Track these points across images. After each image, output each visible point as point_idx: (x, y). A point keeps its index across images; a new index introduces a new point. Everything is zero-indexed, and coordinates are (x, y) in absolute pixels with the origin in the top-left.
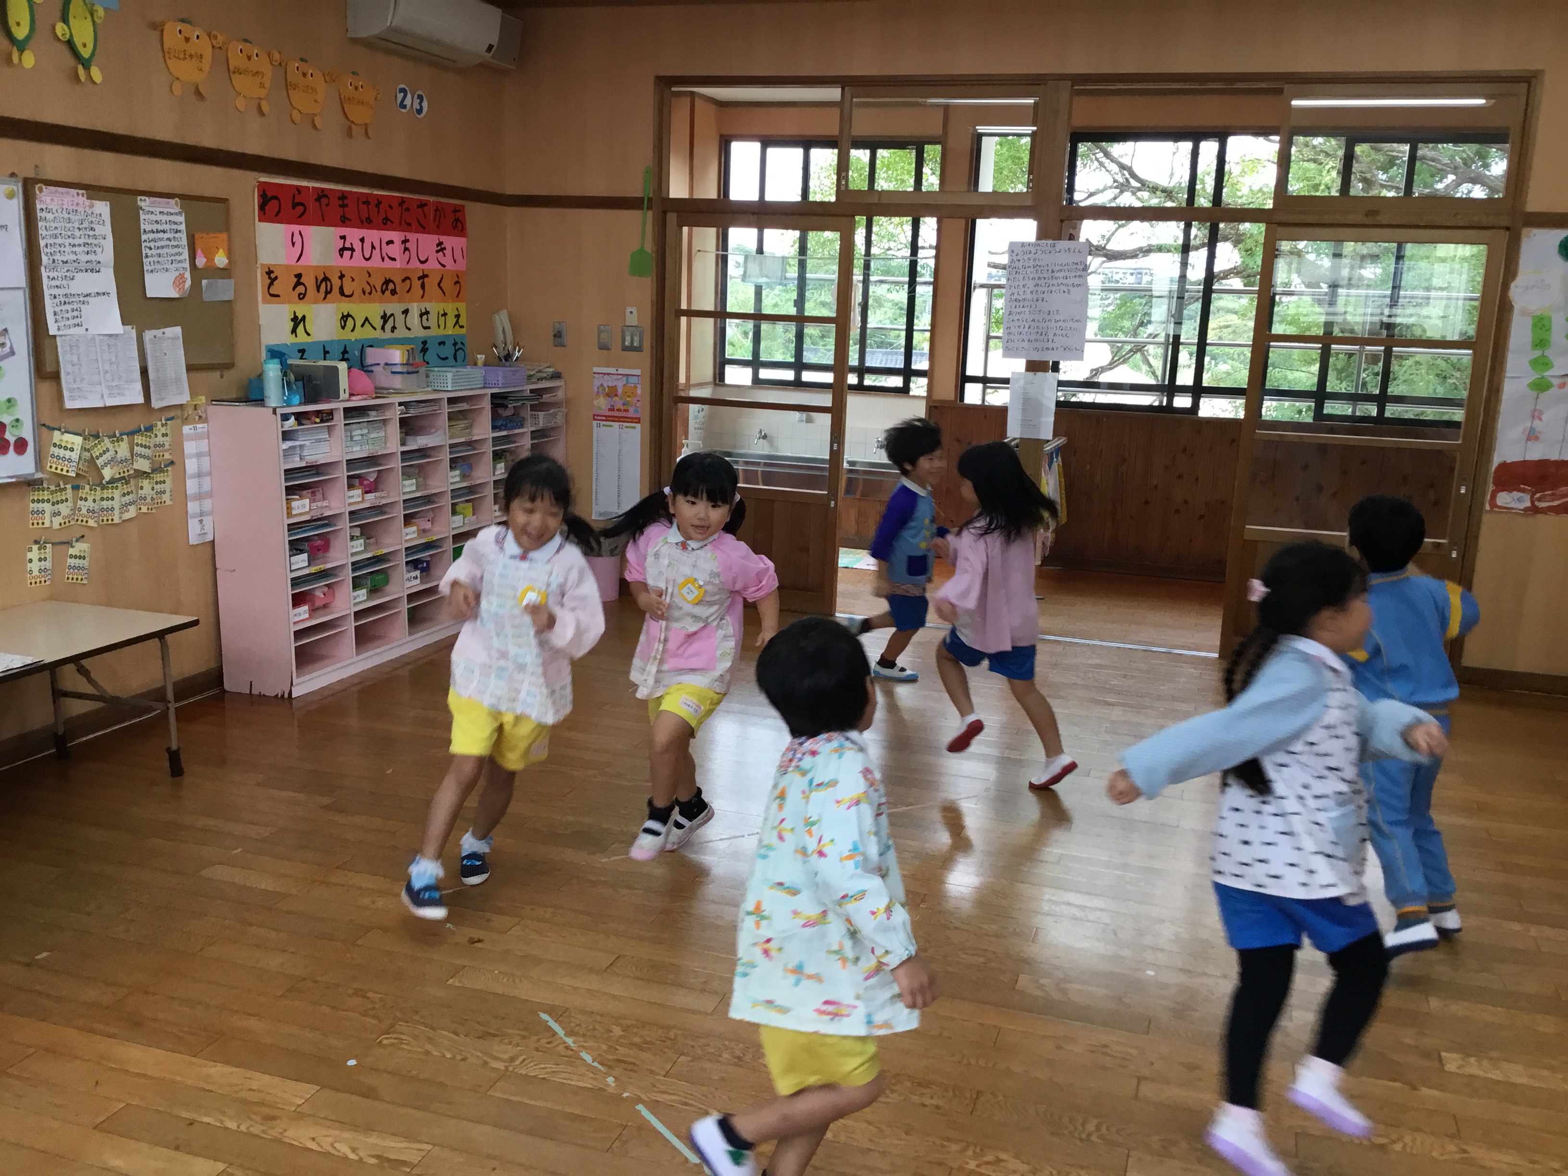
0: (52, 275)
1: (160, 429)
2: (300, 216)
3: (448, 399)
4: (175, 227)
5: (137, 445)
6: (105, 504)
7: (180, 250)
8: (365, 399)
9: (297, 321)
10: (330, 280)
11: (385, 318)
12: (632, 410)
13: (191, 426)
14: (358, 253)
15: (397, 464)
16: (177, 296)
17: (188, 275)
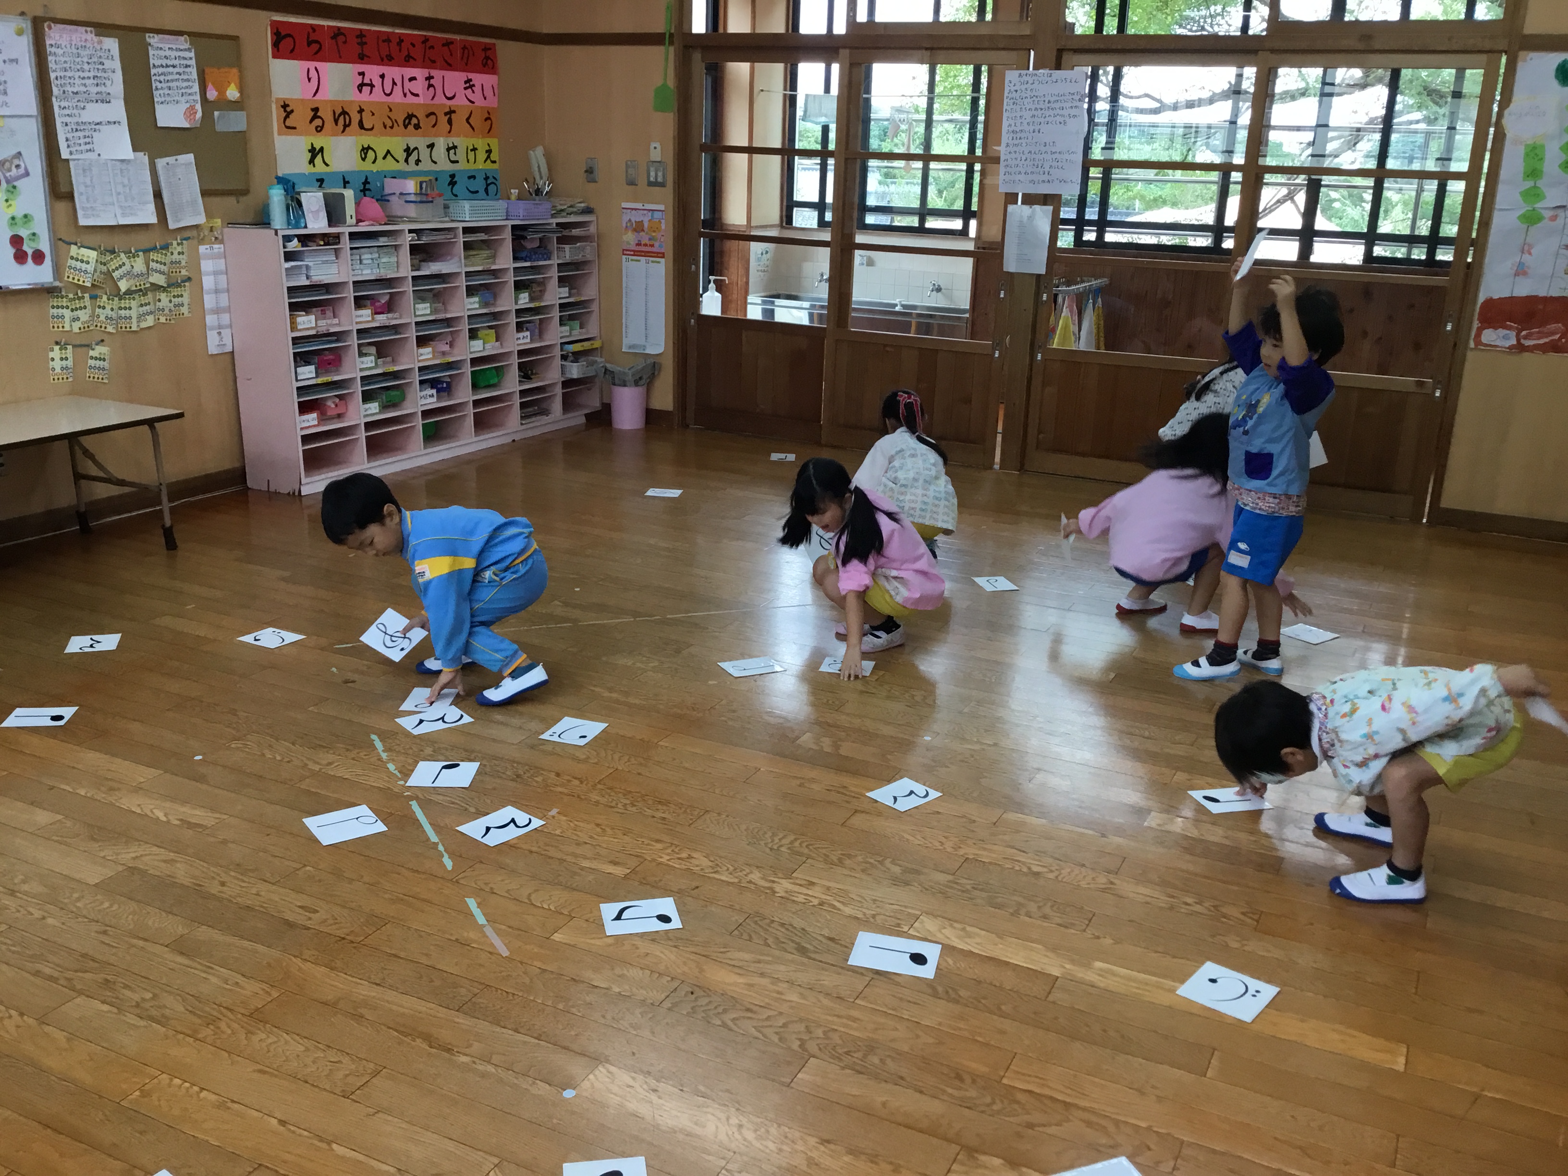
0: (63, 104)
1: (176, 248)
2: (316, 53)
3: (463, 228)
4: (185, 62)
5: (153, 260)
6: (123, 313)
7: (190, 84)
8: (372, 225)
9: (314, 152)
10: (348, 114)
11: (408, 151)
12: (657, 244)
13: (208, 246)
14: (378, 89)
15: (408, 287)
16: (188, 126)
17: (198, 107)
